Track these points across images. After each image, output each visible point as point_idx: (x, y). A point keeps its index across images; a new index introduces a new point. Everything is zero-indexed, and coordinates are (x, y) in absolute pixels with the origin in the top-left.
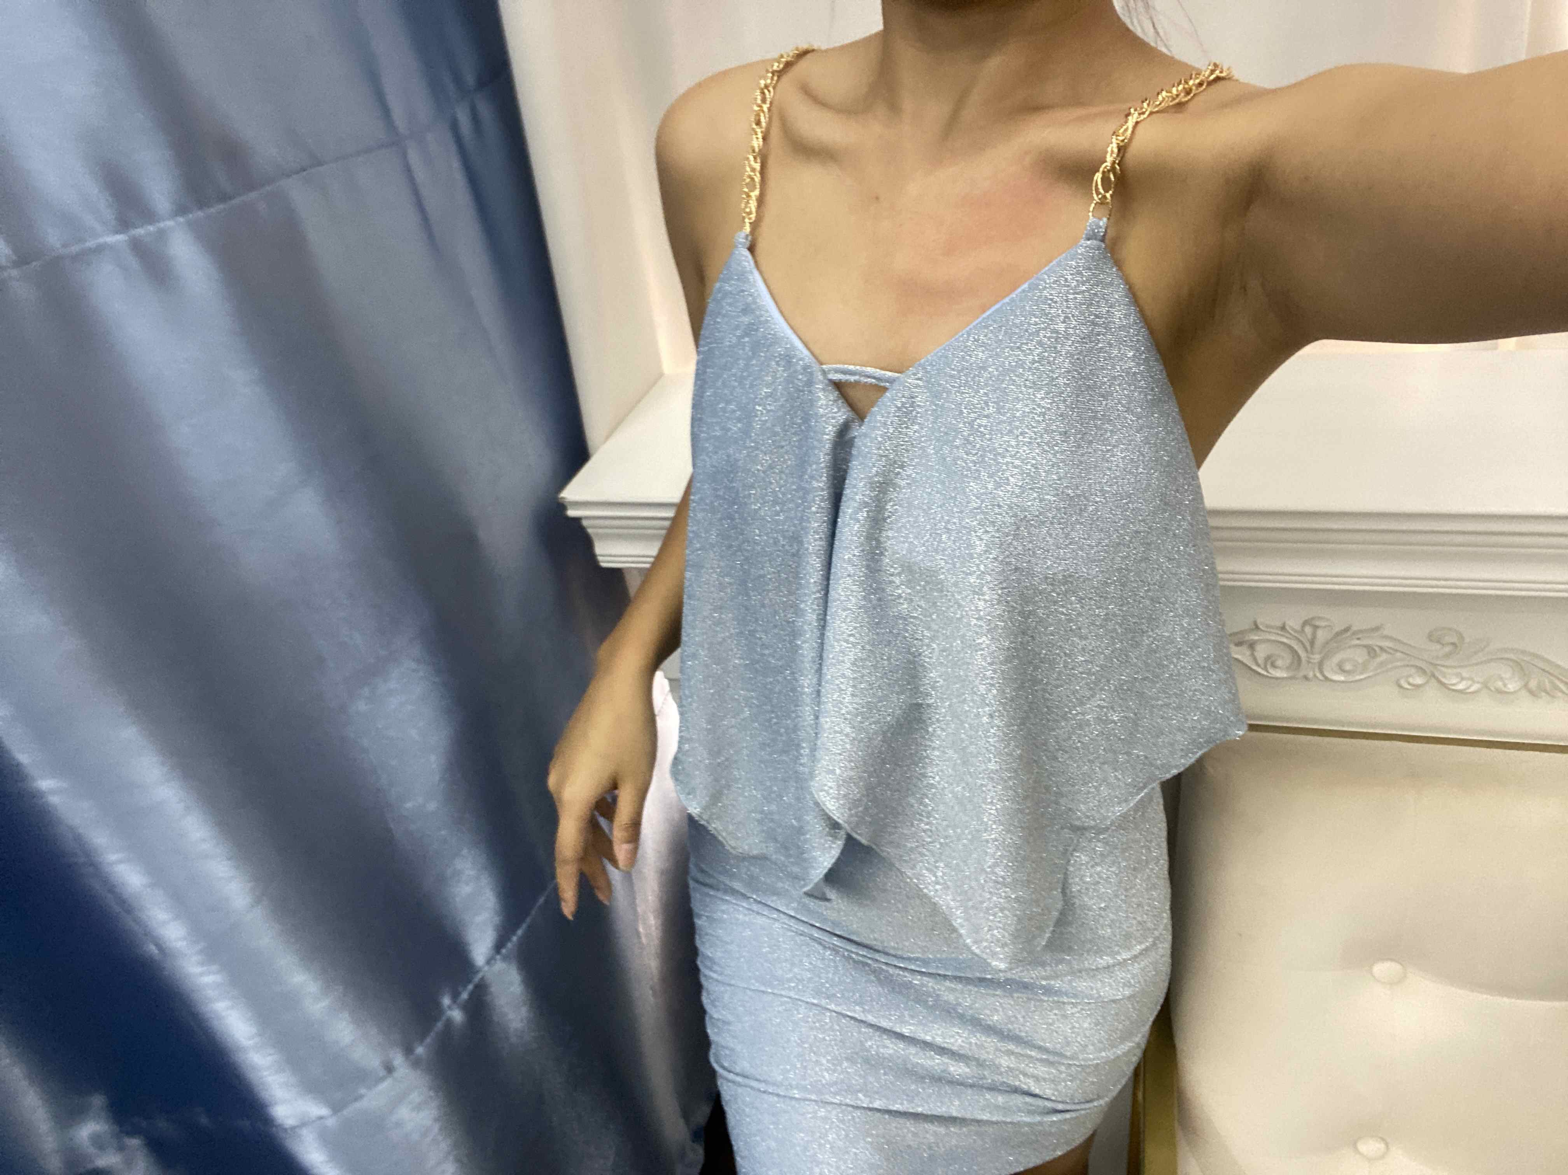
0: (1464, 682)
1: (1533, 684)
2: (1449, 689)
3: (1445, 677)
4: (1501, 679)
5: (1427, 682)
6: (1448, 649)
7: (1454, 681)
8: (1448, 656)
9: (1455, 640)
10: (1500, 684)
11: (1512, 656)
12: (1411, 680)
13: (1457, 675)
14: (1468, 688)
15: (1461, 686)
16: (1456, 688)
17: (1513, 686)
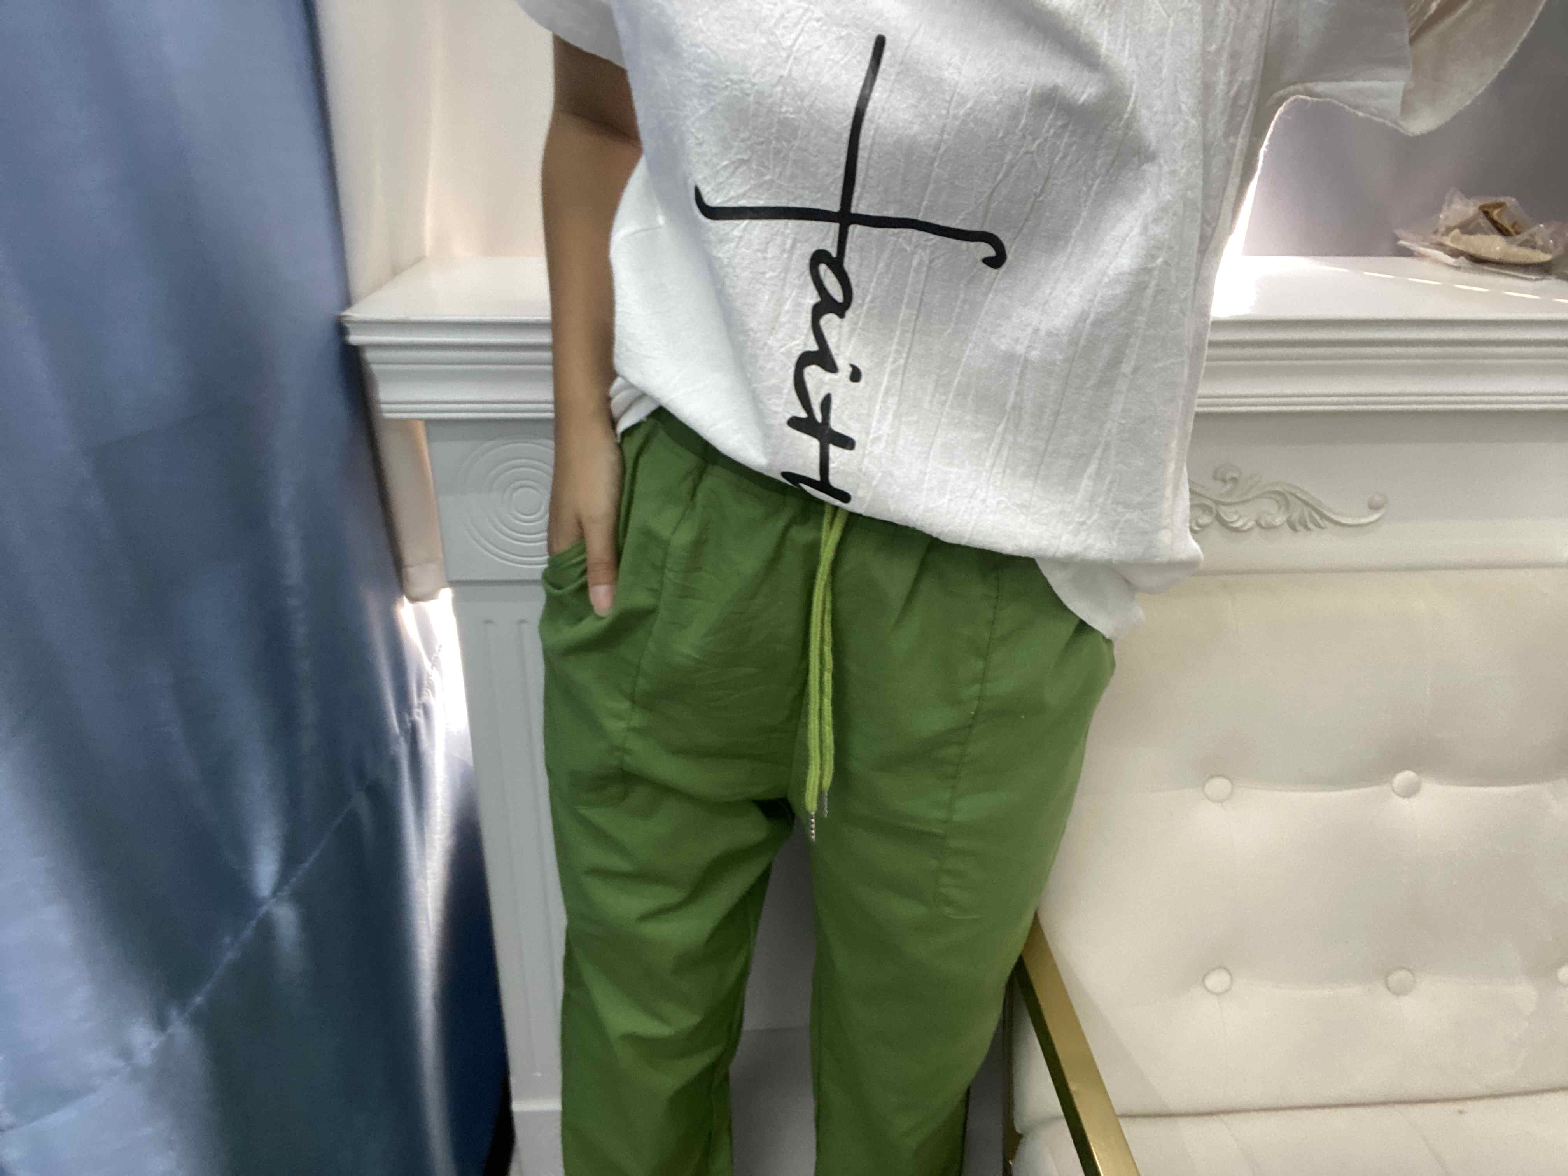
0: (1241, 520)
1: (1295, 516)
2: (1230, 528)
3: (1226, 516)
4: (1269, 514)
5: (1212, 523)
6: (1229, 486)
7: (1235, 518)
8: (1229, 493)
9: (1235, 475)
10: (1269, 518)
11: (1278, 489)
12: (1200, 521)
13: (1236, 512)
14: (1245, 525)
15: (1239, 524)
16: (1235, 525)
17: (1279, 520)
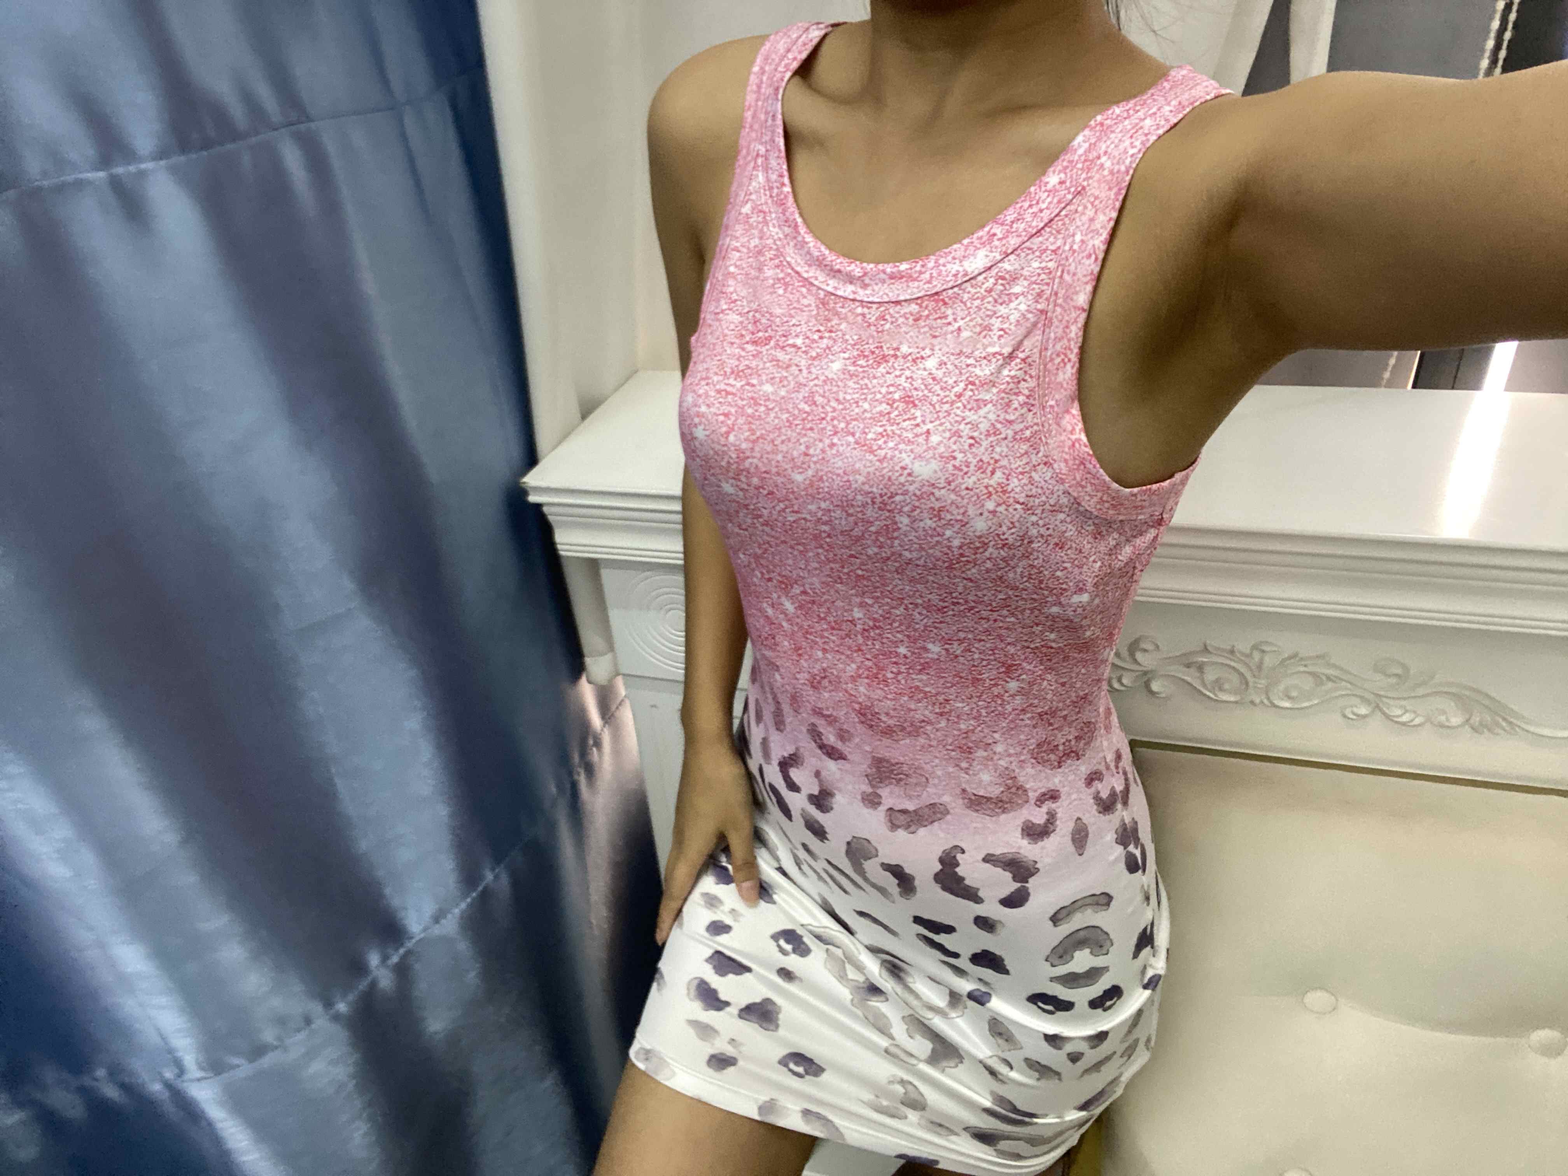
0: (1407, 715)
1: (1475, 720)
2: (1392, 721)
3: (1388, 709)
4: (1445, 713)
5: (1371, 713)
6: (1393, 680)
7: (1399, 712)
8: (1392, 687)
9: (1399, 671)
10: (1443, 718)
11: (1455, 691)
12: (1355, 710)
13: (1401, 707)
14: (1412, 721)
15: (1405, 719)
16: (1400, 720)
17: (1456, 721)
